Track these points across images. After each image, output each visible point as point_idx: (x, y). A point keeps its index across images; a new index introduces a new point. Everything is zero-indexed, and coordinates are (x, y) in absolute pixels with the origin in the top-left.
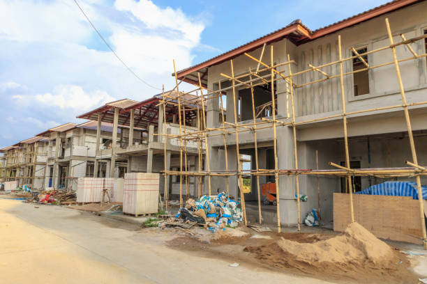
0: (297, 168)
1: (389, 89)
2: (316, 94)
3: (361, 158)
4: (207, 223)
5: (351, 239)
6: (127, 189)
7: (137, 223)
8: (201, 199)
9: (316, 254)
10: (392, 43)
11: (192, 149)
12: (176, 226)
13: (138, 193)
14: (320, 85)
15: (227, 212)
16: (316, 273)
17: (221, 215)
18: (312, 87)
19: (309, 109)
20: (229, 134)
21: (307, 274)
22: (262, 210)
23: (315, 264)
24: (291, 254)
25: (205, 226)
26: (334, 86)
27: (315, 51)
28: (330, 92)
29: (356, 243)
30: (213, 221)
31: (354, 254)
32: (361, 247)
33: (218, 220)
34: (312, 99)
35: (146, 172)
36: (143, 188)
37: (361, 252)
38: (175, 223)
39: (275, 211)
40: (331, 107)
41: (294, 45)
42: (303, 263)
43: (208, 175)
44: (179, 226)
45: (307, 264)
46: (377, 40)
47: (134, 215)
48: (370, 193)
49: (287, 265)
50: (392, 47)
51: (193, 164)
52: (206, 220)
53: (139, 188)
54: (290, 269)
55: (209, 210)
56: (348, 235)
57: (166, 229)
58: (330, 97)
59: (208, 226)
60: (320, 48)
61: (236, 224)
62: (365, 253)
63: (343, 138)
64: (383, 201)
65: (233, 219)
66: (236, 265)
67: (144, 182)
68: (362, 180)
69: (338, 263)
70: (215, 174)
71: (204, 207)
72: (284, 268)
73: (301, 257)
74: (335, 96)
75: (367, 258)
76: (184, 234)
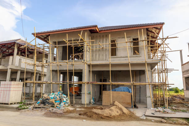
0: (91, 81)
1: (123, 55)
2: (98, 53)
3: (107, 78)
4: (56, 105)
5: (117, 107)
6: (6, 90)
7: (13, 108)
8: (51, 94)
9: (110, 113)
10: (126, 41)
11: (30, 69)
12: (41, 107)
13: (11, 92)
14: (99, 50)
15: (65, 100)
16: (112, 119)
17: (62, 101)
18: (96, 50)
19: (94, 59)
20: (61, 65)
21: (110, 120)
22: (75, 98)
23: (111, 116)
24: (101, 114)
25: (55, 107)
26: (104, 51)
27: (98, 37)
28: (103, 53)
29: (119, 108)
30: (58, 104)
31: (119, 112)
32: (121, 109)
33: (60, 103)
34: (96, 55)
35: (6, 81)
36: (15, 89)
37: (121, 111)
38: (40, 106)
39: (81, 99)
40: (103, 59)
41: (90, 33)
42: (107, 117)
43: (51, 83)
44: (43, 107)
45: (109, 117)
46: (119, 38)
47: (7, 104)
48: (115, 91)
49: (102, 118)
50: (126, 42)
51: (30, 77)
52: (55, 104)
53: (12, 89)
54: (104, 119)
55: (56, 99)
56: (116, 105)
57: (35, 109)
58: (102, 55)
59: (56, 106)
60: (100, 36)
61: (68, 105)
62: (123, 111)
63: (109, 71)
64: (119, 93)
65: (67, 103)
66: (84, 120)
67: (15, 86)
68: (107, 86)
69: (117, 115)
70: (54, 83)
71: (54, 98)
72: (102, 119)
73: (105, 115)
74: (104, 55)
75: (123, 113)
76: (46, 111)
